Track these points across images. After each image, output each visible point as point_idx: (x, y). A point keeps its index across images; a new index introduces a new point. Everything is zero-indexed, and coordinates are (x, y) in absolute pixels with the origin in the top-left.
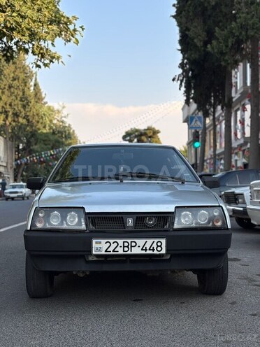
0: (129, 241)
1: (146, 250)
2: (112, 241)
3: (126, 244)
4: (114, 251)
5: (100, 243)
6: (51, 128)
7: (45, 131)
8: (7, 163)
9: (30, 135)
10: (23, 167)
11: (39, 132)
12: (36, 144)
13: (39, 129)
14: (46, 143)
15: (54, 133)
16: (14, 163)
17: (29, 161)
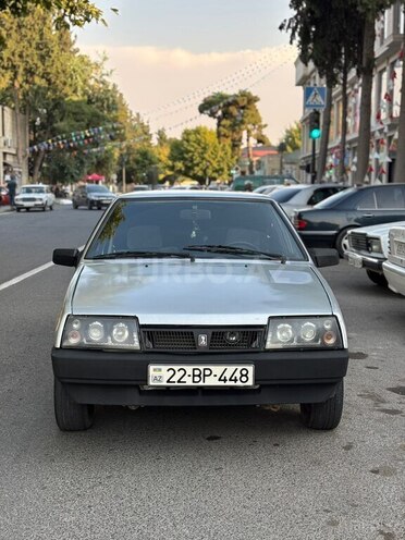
0: (202, 368)
1: (225, 380)
2: (176, 368)
3: (197, 372)
4: (179, 381)
5: (160, 370)
6: (85, 93)
7: (75, 98)
8: (17, 150)
9: (52, 104)
10: (41, 155)
11: (66, 99)
12: (61, 120)
13: (66, 95)
14: (78, 117)
15: (90, 102)
16: (28, 150)
17: (51, 148)
